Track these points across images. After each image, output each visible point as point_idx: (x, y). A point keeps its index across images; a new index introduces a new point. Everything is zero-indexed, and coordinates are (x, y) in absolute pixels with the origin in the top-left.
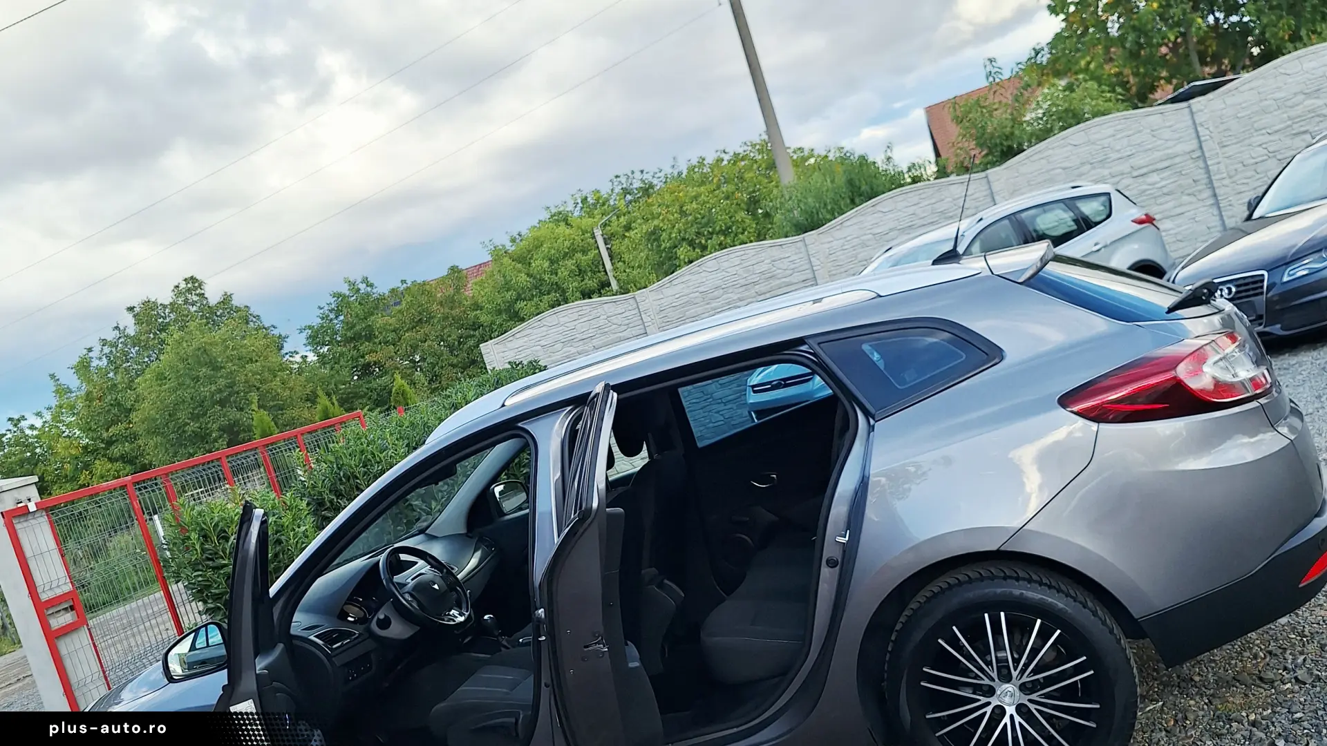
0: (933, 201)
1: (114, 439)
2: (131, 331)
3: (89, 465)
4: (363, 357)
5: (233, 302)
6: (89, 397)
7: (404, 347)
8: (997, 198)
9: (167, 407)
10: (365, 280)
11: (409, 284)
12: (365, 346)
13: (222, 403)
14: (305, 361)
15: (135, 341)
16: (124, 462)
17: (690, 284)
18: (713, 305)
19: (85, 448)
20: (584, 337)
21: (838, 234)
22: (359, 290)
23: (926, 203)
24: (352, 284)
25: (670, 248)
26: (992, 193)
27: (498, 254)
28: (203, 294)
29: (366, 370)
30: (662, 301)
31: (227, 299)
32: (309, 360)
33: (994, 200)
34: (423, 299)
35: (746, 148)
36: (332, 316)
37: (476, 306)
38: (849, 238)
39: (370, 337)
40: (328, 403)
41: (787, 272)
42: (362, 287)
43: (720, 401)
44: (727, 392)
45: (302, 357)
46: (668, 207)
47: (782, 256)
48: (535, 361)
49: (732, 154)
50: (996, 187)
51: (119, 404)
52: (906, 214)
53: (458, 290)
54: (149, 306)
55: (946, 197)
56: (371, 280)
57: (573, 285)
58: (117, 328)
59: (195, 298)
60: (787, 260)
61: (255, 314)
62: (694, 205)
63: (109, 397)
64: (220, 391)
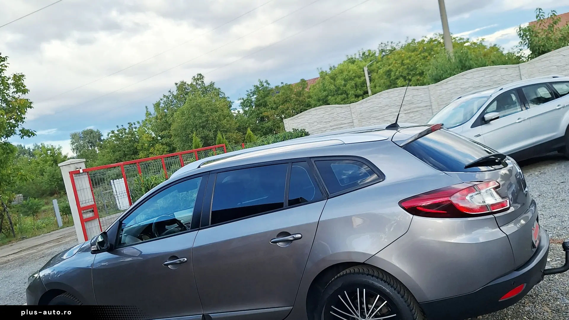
0: (491, 75)
1: (164, 136)
2: (175, 93)
3: (154, 145)
4: (261, 113)
5: (214, 86)
6: (157, 118)
7: (278, 111)
8: (522, 77)
9: (183, 126)
10: (266, 82)
11: (284, 84)
12: (262, 109)
13: (203, 127)
14: (239, 113)
15: (175, 97)
16: (167, 146)
17: (374, 103)
19: (153, 138)
20: (326, 121)
21: (445, 87)
22: (263, 85)
23: (488, 76)
24: (261, 82)
25: (395, 79)
26: (520, 75)
27: (323, 75)
28: (203, 81)
29: (262, 119)
30: (362, 109)
31: (212, 84)
32: (240, 112)
33: (521, 78)
34: (288, 92)
35: (436, 36)
36: (251, 95)
37: (310, 97)
38: (449, 89)
39: (265, 106)
40: (221, 137)
41: (419, 102)
42: (265, 84)
45: (238, 111)
46: (396, 61)
47: (417, 94)
48: (304, 130)
49: (429, 38)
50: (523, 72)
51: (167, 122)
52: (477, 81)
53: (303, 89)
54: (183, 83)
55: (498, 74)
56: (269, 82)
57: (351, 92)
58: (170, 91)
59: (200, 83)
60: (420, 96)
61: (222, 91)
62: (408, 61)
63: (164, 119)
64: (203, 122)
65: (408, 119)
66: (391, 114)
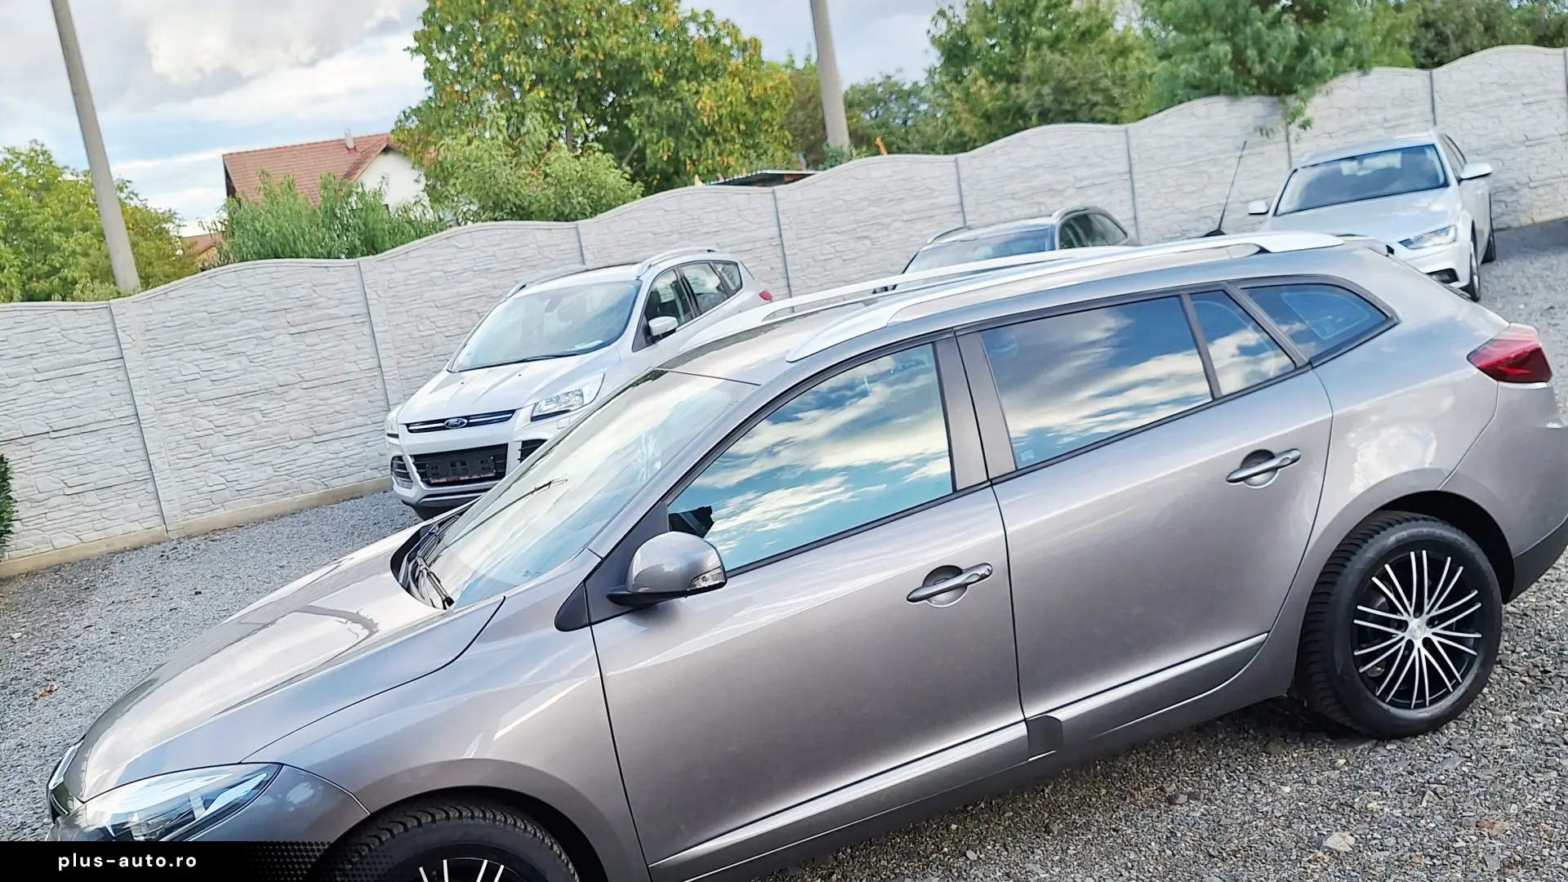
8: (586, 252)
17: (193, 300)
18: (225, 332)
21: (400, 265)
23: (508, 246)
30: (150, 317)
33: (582, 254)
38: (414, 272)
41: (331, 302)
43: (222, 458)
44: (234, 447)
47: (326, 281)
52: (483, 255)
60: (333, 287)
65: (303, 351)
66: (250, 336)
